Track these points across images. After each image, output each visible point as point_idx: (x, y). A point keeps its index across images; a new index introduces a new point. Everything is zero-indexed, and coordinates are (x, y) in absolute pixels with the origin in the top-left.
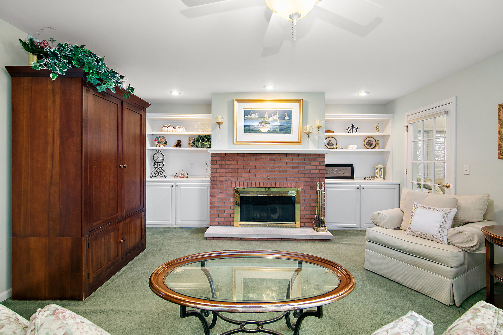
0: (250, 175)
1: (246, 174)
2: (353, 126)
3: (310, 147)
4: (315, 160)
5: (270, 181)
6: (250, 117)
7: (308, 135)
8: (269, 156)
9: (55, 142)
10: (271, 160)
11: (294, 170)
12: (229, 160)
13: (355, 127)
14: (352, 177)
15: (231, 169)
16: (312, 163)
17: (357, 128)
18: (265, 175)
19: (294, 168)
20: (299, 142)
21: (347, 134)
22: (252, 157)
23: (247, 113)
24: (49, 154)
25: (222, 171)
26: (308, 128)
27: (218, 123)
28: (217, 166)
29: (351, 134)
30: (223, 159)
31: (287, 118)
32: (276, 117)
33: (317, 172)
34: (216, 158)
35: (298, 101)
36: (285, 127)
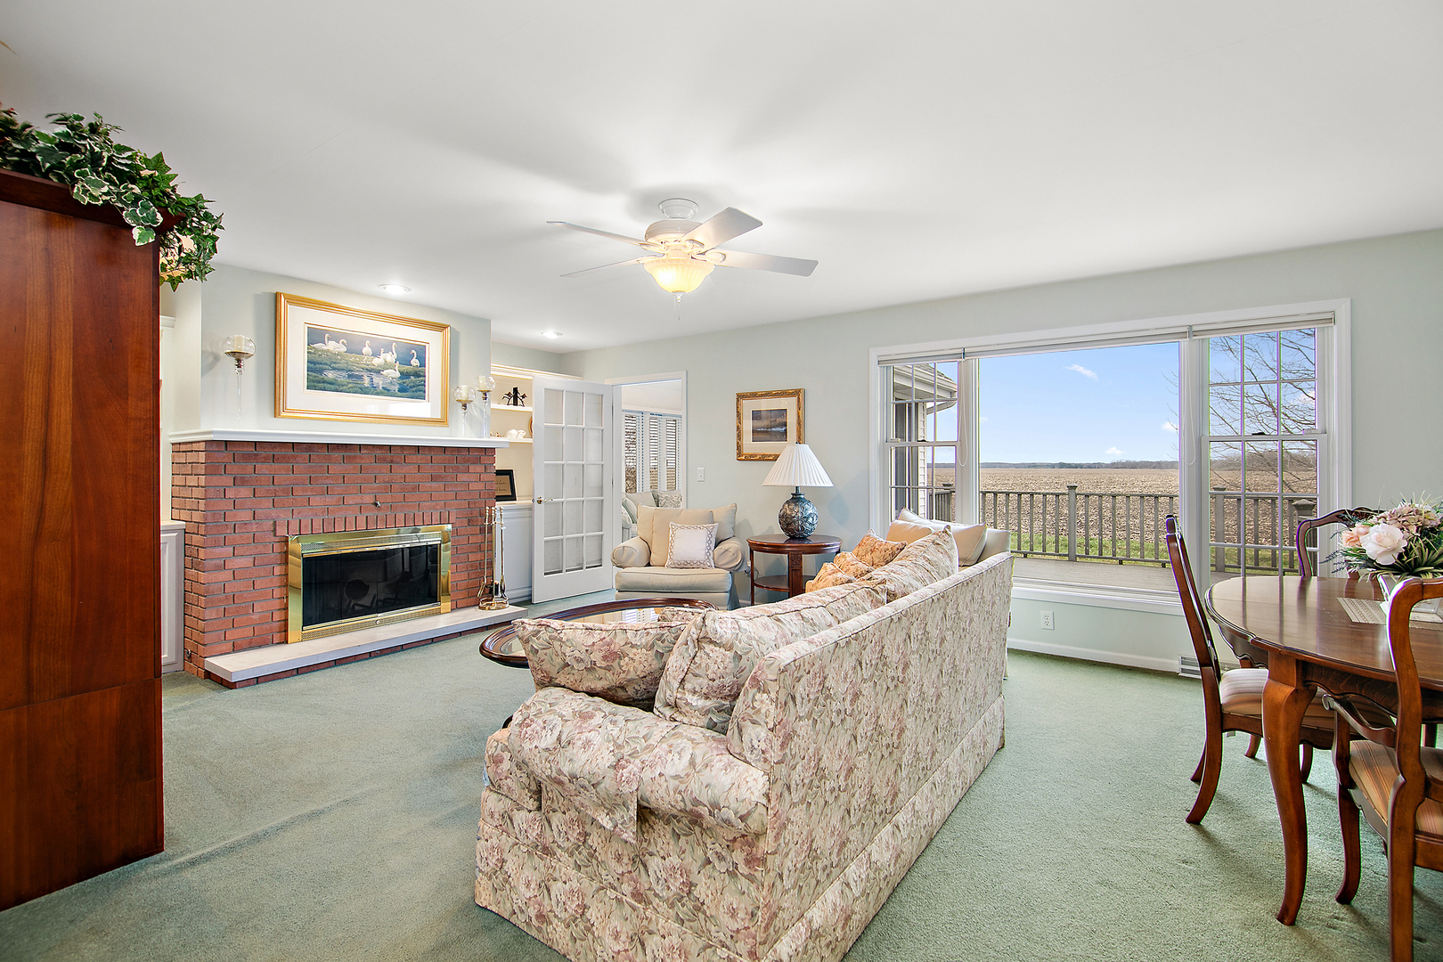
0: (329, 499)
1: (318, 498)
2: (515, 390)
3: (462, 434)
5: (381, 514)
6: (325, 348)
7: (465, 406)
8: (378, 452)
9: (55, 410)
10: (384, 460)
11: (434, 484)
12: (265, 460)
13: (521, 394)
14: (512, 497)
15: (272, 487)
16: (472, 468)
17: (523, 397)
18: (369, 499)
19: (432, 479)
20: (442, 422)
21: (505, 407)
22: (336, 455)
23: (315, 335)
24: (30, 447)
25: (245, 492)
26: (463, 393)
27: (233, 353)
28: (228, 480)
29: (512, 407)
30: (247, 458)
31: (415, 362)
32: (390, 358)
34: (225, 456)
35: (442, 327)
36: (412, 384)
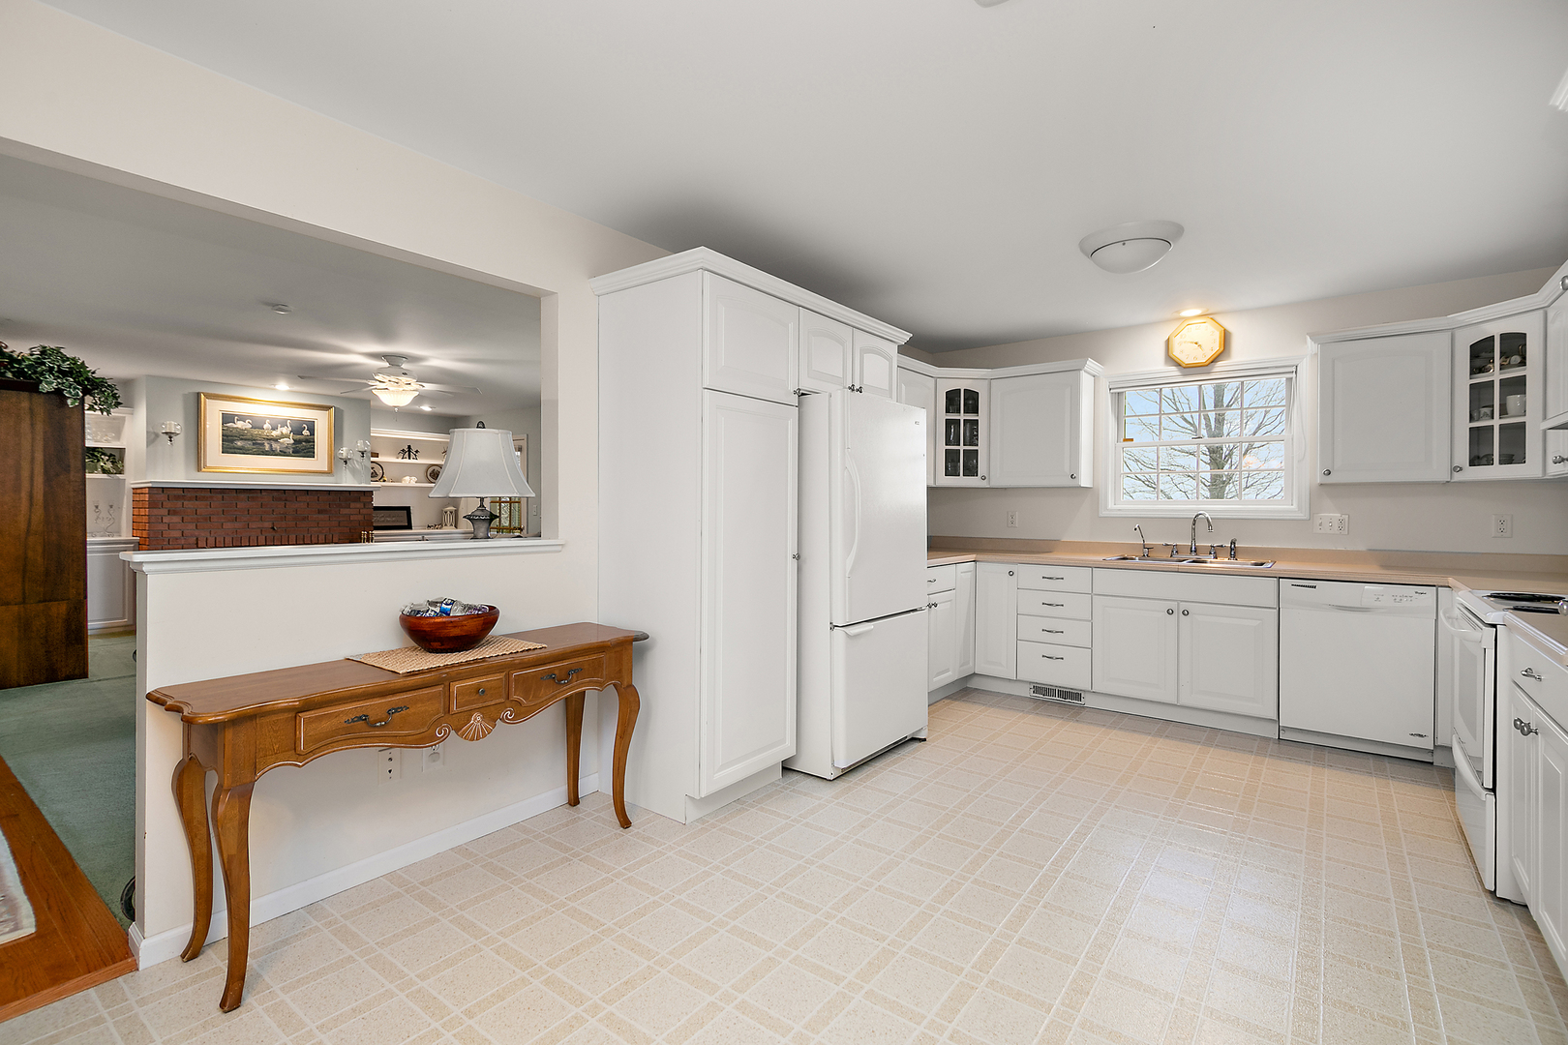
0: (237, 525)
1: (229, 524)
2: (409, 447)
3: (347, 481)
4: (357, 500)
5: (277, 535)
6: (235, 426)
7: (346, 462)
8: (275, 494)
9: (35, 478)
10: (280, 499)
11: (321, 516)
12: (190, 499)
13: (413, 450)
14: (409, 527)
15: (195, 516)
16: (352, 505)
17: (417, 452)
18: (268, 525)
19: (320, 512)
20: (329, 473)
21: (400, 460)
22: (242, 496)
23: (227, 418)
24: (24, 495)
25: (176, 519)
26: (344, 452)
27: (166, 433)
28: (164, 512)
29: (407, 461)
30: (178, 498)
31: (306, 432)
32: (285, 430)
33: (360, 517)
34: (162, 497)
35: (328, 408)
36: (303, 446)
